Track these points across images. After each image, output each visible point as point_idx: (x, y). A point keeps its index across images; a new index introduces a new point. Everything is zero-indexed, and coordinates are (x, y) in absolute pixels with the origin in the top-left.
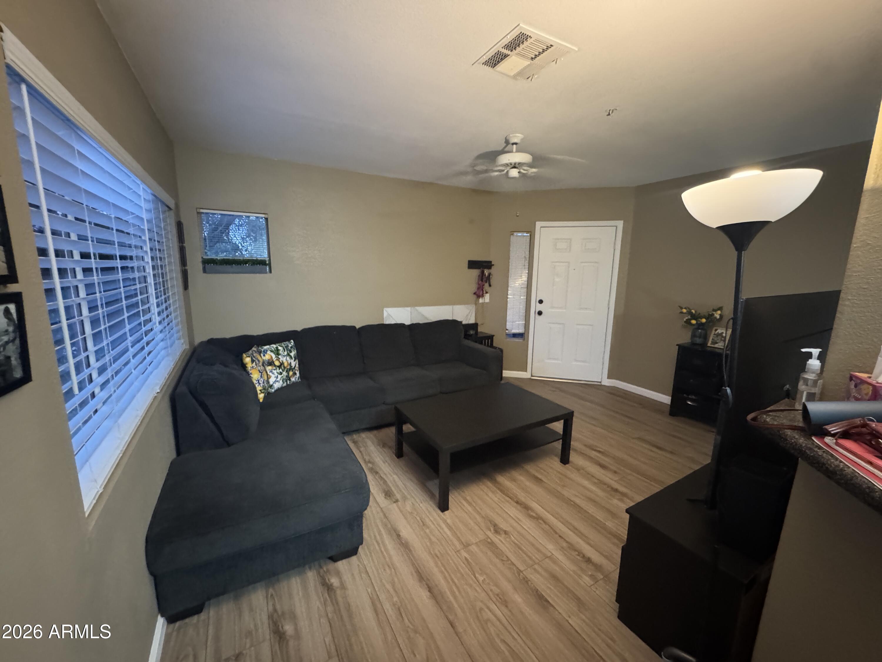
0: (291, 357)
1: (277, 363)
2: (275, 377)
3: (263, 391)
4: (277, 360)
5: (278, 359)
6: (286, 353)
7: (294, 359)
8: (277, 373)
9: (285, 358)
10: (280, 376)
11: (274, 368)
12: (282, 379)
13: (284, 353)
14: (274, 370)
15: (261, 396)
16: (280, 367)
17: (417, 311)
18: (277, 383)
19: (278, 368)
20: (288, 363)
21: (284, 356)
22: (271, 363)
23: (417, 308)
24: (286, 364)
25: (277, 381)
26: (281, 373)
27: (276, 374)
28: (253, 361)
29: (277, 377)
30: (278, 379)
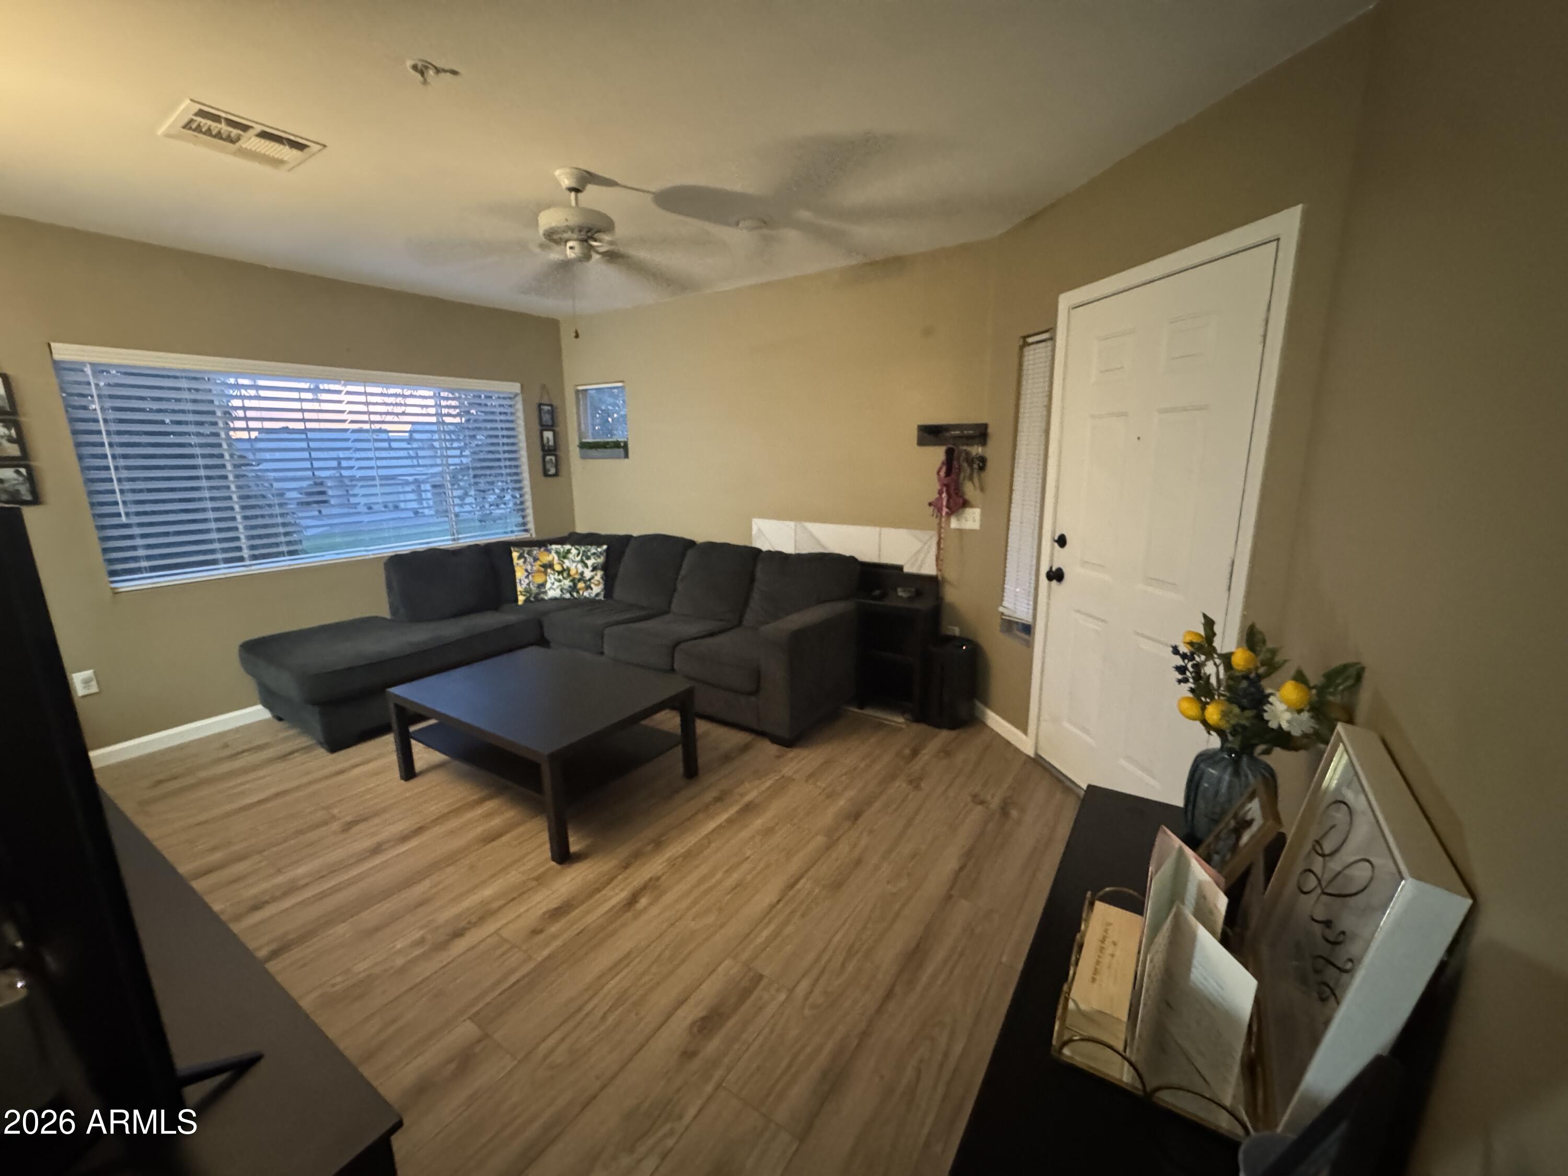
0: (586, 566)
1: (558, 567)
2: (551, 583)
3: (523, 593)
4: (559, 563)
5: (562, 563)
6: (579, 558)
7: (590, 568)
8: (555, 579)
9: (575, 564)
10: (557, 584)
11: (552, 572)
12: (560, 587)
13: (574, 558)
14: (552, 574)
15: (521, 599)
16: (559, 573)
17: (806, 529)
18: (552, 591)
19: (557, 574)
20: (577, 571)
21: (573, 562)
22: (550, 565)
23: (809, 525)
24: (573, 572)
25: (553, 589)
26: (560, 581)
27: (553, 580)
28: (519, 558)
29: (553, 584)
30: (555, 587)
